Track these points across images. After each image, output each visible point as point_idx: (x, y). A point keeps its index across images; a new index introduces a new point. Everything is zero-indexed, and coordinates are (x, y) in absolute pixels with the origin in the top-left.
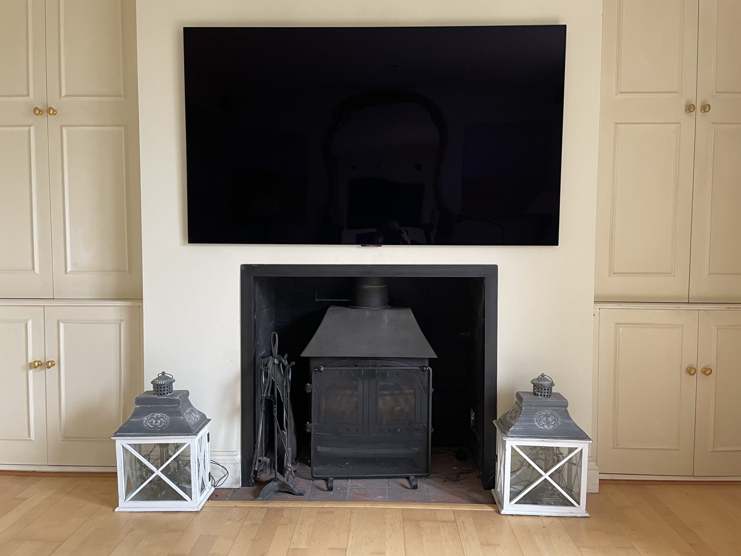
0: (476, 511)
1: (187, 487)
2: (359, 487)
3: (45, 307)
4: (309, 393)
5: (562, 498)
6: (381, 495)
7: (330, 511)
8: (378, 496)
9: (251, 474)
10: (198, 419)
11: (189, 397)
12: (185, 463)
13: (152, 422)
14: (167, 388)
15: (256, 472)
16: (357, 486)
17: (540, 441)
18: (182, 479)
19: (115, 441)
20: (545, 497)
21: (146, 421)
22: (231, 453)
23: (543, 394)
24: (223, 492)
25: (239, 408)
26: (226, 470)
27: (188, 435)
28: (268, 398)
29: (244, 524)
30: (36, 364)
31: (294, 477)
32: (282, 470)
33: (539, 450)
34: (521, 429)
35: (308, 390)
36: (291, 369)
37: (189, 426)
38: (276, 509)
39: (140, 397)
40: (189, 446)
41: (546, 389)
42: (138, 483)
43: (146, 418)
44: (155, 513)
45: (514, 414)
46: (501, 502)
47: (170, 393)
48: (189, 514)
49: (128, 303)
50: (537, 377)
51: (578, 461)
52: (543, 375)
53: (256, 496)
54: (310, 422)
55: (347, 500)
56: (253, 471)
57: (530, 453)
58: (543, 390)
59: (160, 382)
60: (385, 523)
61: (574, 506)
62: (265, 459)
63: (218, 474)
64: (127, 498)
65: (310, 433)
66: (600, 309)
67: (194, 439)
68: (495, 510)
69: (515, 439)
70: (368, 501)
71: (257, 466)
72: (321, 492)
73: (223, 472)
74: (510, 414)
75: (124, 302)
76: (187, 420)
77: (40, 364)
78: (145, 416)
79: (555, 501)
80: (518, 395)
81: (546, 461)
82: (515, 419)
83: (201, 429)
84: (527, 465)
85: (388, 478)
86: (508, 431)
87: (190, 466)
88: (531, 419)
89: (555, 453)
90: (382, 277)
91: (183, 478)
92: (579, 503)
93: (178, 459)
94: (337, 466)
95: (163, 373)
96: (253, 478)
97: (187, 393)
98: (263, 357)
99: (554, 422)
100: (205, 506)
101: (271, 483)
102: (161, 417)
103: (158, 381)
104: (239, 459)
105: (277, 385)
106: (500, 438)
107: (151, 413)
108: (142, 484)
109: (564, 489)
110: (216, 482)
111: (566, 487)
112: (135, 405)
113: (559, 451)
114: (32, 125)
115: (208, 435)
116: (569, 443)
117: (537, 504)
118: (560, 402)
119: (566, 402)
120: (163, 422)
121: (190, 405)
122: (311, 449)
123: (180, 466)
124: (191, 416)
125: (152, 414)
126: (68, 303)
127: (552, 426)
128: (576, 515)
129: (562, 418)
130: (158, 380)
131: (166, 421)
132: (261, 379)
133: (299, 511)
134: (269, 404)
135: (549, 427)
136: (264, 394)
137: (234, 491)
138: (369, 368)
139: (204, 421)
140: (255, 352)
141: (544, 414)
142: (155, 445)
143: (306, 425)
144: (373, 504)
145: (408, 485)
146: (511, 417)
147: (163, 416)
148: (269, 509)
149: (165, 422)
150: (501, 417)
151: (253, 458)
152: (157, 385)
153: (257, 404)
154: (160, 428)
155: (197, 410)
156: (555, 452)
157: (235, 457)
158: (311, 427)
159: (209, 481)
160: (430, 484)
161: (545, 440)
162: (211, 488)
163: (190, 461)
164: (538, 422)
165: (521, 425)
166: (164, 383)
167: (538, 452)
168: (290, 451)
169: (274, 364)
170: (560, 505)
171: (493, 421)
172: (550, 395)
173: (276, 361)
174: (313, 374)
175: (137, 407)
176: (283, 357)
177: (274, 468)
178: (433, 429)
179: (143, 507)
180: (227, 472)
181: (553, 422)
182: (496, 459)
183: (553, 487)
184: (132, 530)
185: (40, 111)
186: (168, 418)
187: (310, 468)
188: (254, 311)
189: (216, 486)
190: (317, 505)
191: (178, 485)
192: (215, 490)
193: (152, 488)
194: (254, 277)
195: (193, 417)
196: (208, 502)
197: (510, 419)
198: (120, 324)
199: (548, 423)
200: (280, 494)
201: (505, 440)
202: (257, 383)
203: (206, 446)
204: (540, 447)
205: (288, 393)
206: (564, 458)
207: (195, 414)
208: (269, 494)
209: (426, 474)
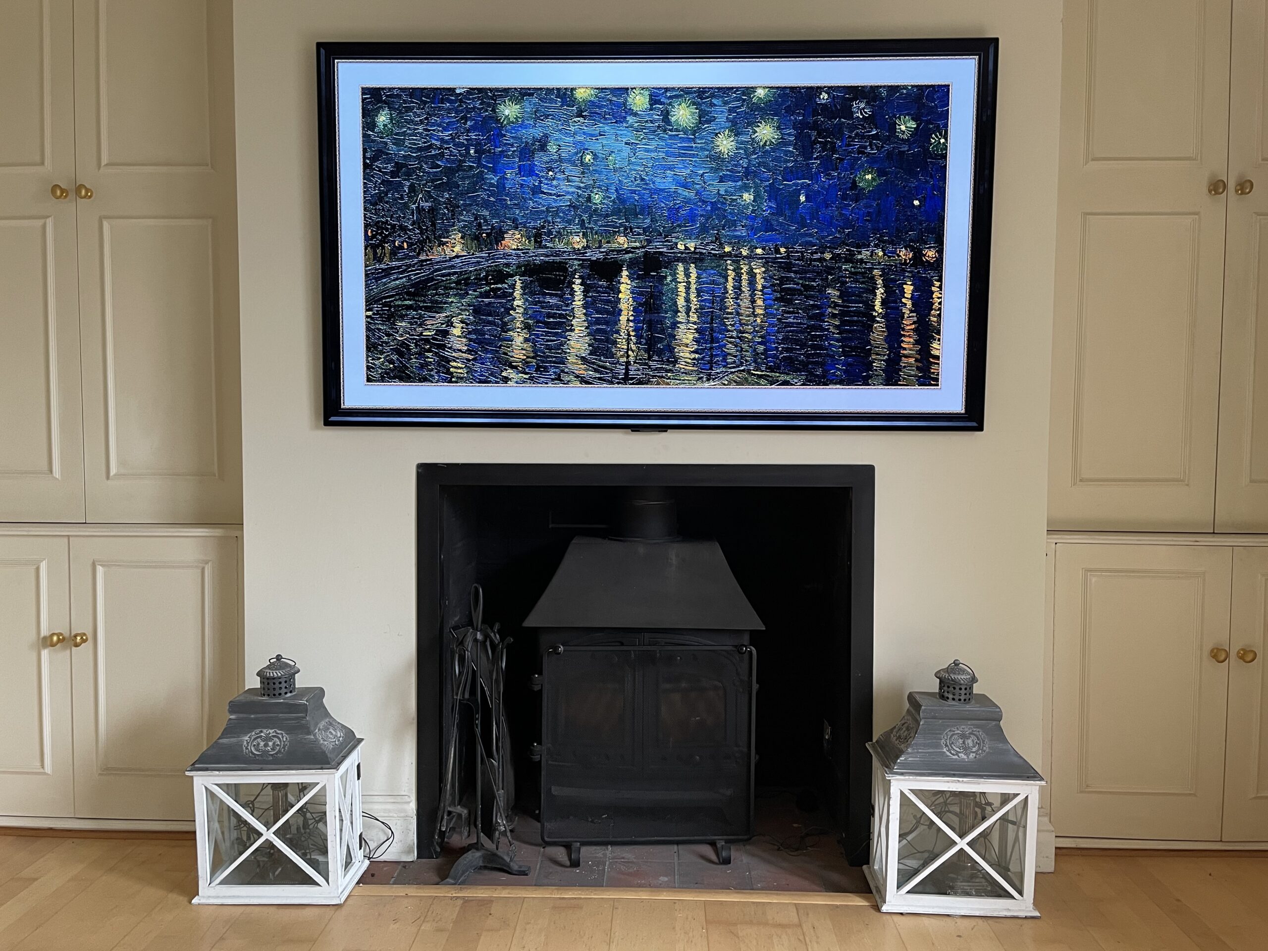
0: (837, 906)
1: (321, 859)
2: (626, 860)
3: (71, 539)
4: (538, 691)
5: (990, 884)
6: (666, 876)
7: (575, 906)
8: (660, 876)
9: (433, 837)
10: (341, 739)
11: (324, 700)
12: (317, 817)
13: (259, 744)
14: (285, 684)
15: (442, 834)
16: (623, 858)
17: (952, 782)
18: (312, 845)
19: (192, 777)
20: (961, 880)
21: (248, 743)
22: (399, 799)
23: (957, 697)
24: (385, 869)
25: (413, 720)
26: (390, 829)
27: (322, 769)
28: (465, 702)
29: (423, 928)
30: (55, 638)
31: (512, 842)
32: (489, 829)
33: (949, 798)
34: (918, 759)
35: (536, 686)
36: (505, 650)
37: (324, 753)
38: (479, 900)
39: (237, 699)
40: (324, 788)
41: (963, 689)
42: (235, 852)
43: (247, 738)
44: (265, 908)
45: (905, 731)
46: (881, 889)
47: (291, 692)
48: (323, 909)
49: (218, 532)
50: (947, 666)
51: (1019, 817)
52: (956, 663)
53: (443, 876)
54: (540, 743)
55: (604, 884)
56: (437, 831)
57: (933, 803)
58: (957, 691)
59: (273, 673)
60: (674, 928)
61: (1012, 897)
62: (459, 809)
63: (375, 836)
64: (213, 879)
65: (540, 762)
66: (1056, 543)
67: (333, 775)
68: (872, 904)
69: (907, 777)
70: (642, 887)
71: (444, 823)
72: (559, 869)
73: (385, 833)
74: (897, 733)
75: (211, 530)
76: (320, 741)
77: (62, 640)
78: (246, 734)
79: (977, 887)
80: (911, 697)
81: (961, 815)
82: (907, 741)
83: (345, 757)
84: (928, 823)
85: (678, 843)
86: (895, 763)
87: (326, 822)
88: (936, 742)
89: (977, 802)
90: (666, 487)
91: (314, 843)
92: (1021, 893)
93: (305, 810)
94: (587, 821)
95: (279, 657)
96: (437, 843)
97: (321, 692)
98: (455, 628)
99: (977, 747)
100: (352, 894)
101: (470, 852)
102: (274, 736)
103: (269, 671)
104: (412, 809)
105: (481, 677)
106: (879, 774)
107: (255, 729)
108: (241, 854)
109: (993, 866)
110: (373, 850)
111: (997, 863)
112: (228, 714)
113: (985, 798)
114: (49, 217)
115: (358, 766)
116: (1004, 786)
117: (946, 894)
118: (988, 711)
119: (999, 712)
120: (278, 745)
121: (327, 714)
122: (541, 790)
123: (308, 823)
124: (328, 733)
125: (258, 731)
126: (111, 531)
127: (974, 754)
128: (1015, 914)
129: (991, 740)
130: (270, 669)
131: (282, 743)
132: (452, 669)
133: (520, 906)
134: (467, 712)
135: (968, 757)
136: (457, 695)
137: (405, 867)
138: (645, 648)
139: (351, 742)
140: (443, 617)
141: (959, 732)
142: (264, 786)
143: (532, 748)
144: (652, 891)
145: (714, 857)
146: (899, 737)
147: (278, 734)
148: (466, 901)
149: (281, 746)
150: (881, 737)
151: (438, 808)
152: (268, 679)
153: (444, 711)
154: (272, 755)
155: (339, 723)
156: (978, 800)
157: (406, 806)
158: (541, 751)
159: (360, 849)
160: (753, 855)
161: (961, 779)
162: (362, 862)
163: (325, 813)
164: (949, 748)
165: (918, 752)
166: (280, 675)
167: (947, 800)
168: (502, 796)
169: (476, 640)
170: (988, 896)
171: (867, 745)
172: (969, 699)
173: (479, 636)
174: (545, 659)
175: (231, 717)
176: (492, 628)
177: (476, 826)
178: (757, 757)
179: (242, 897)
180: (392, 832)
181: (975, 747)
182: (872, 812)
183: (974, 863)
184: (222, 939)
185: (62, 191)
186: (286, 738)
187: (539, 825)
188: (441, 545)
189: (372, 858)
190: (552, 894)
191: (303, 857)
192: (370, 865)
193: (258, 862)
194: (440, 486)
195: (331, 736)
196: (357, 888)
197: (898, 741)
198: (203, 569)
199: (966, 749)
200: (486, 872)
201: (890, 780)
202: (444, 674)
203: (356, 786)
204: (951, 792)
205: (500, 692)
206: (994, 812)
207: (335, 730)
208: (467, 872)
209: (746, 837)
